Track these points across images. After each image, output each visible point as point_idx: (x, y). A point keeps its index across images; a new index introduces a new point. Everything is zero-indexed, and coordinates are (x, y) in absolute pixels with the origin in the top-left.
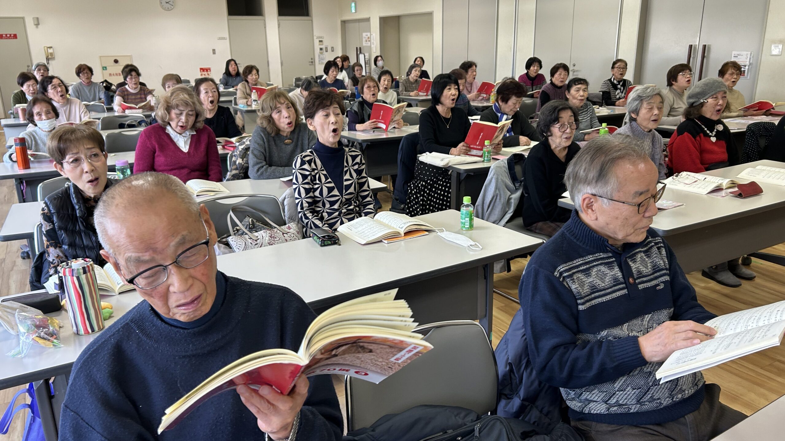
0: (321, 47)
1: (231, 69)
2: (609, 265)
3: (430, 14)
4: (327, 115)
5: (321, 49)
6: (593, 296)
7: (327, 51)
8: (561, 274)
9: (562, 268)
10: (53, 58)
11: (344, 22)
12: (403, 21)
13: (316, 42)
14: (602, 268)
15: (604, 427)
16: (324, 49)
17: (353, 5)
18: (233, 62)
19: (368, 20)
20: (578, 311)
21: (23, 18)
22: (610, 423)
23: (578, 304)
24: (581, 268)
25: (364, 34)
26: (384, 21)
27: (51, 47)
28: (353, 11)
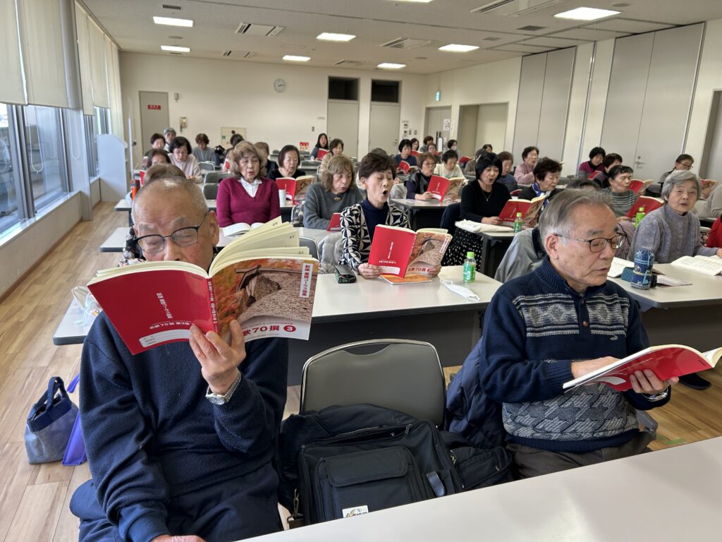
0: (406, 130)
1: (321, 142)
2: (567, 305)
3: (506, 104)
4: (381, 178)
5: (405, 132)
6: (545, 328)
7: (410, 134)
8: (518, 303)
9: (520, 298)
10: (186, 127)
11: (428, 109)
12: (482, 110)
13: (402, 125)
14: (559, 306)
15: (526, 449)
16: (408, 132)
17: (438, 94)
18: (324, 136)
19: (449, 108)
20: (526, 338)
21: (167, 93)
22: (531, 447)
23: (526, 332)
24: (540, 303)
25: (445, 121)
26: (464, 109)
27: (184, 118)
28: (438, 99)
